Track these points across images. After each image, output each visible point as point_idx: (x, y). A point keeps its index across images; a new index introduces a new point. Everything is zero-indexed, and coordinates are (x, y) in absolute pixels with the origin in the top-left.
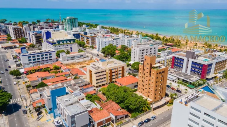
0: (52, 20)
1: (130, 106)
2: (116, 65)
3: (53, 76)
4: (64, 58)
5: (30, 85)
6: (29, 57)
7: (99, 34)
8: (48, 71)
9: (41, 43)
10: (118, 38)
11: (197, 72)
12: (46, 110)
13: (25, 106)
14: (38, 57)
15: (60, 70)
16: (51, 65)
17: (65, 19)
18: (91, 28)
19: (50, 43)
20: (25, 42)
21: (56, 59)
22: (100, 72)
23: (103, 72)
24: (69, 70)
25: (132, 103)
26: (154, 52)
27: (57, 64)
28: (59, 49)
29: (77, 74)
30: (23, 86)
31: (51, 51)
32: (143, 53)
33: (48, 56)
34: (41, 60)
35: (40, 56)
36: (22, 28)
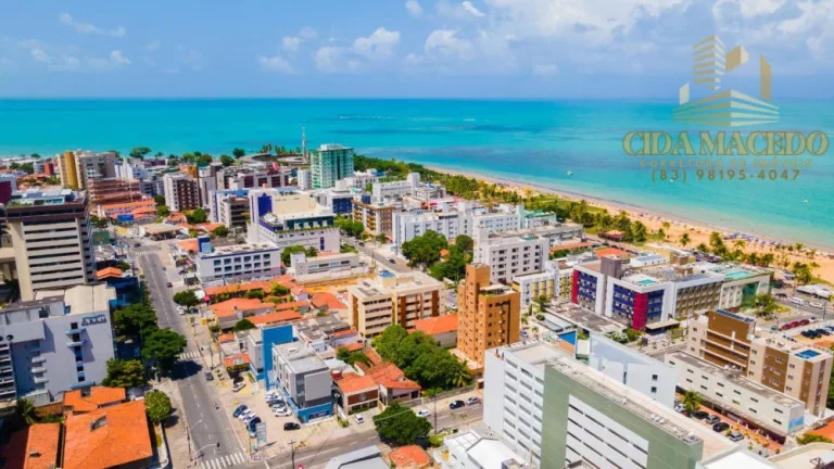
0: (278, 150)
1: (421, 371)
2: (419, 287)
3: (271, 308)
4: (300, 267)
5: (217, 326)
6: (217, 262)
7: (409, 198)
8: (260, 297)
9: (244, 224)
10: (454, 213)
11: (624, 311)
12: (250, 376)
13: (209, 365)
14: (237, 264)
15: (288, 297)
16: (266, 284)
17: (316, 153)
18: (388, 181)
19: (267, 225)
20: (202, 219)
21: (282, 268)
22: (375, 302)
23: (383, 301)
24: (310, 297)
25: (427, 364)
26: (538, 257)
27: (282, 282)
28: (290, 241)
29: (326, 306)
30: (203, 329)
31: (269, 248)
32: (501, 259)
33: (262, 260)
34: (243, 270)
35: (242, 259)
36: (195, 180)
